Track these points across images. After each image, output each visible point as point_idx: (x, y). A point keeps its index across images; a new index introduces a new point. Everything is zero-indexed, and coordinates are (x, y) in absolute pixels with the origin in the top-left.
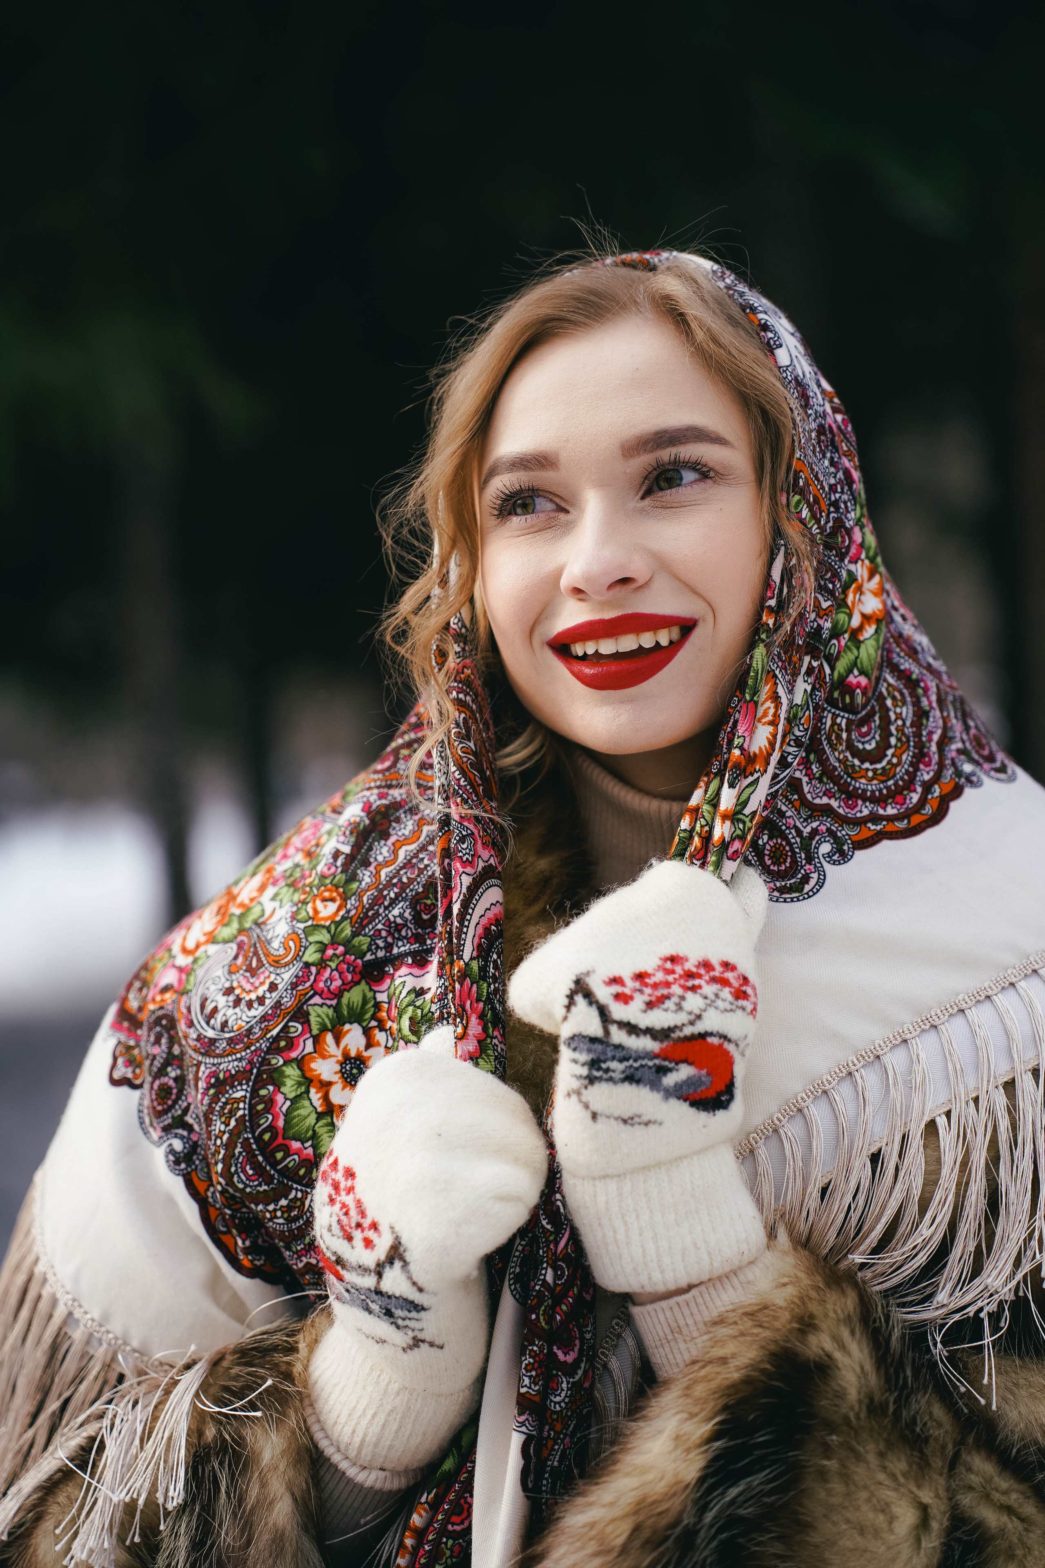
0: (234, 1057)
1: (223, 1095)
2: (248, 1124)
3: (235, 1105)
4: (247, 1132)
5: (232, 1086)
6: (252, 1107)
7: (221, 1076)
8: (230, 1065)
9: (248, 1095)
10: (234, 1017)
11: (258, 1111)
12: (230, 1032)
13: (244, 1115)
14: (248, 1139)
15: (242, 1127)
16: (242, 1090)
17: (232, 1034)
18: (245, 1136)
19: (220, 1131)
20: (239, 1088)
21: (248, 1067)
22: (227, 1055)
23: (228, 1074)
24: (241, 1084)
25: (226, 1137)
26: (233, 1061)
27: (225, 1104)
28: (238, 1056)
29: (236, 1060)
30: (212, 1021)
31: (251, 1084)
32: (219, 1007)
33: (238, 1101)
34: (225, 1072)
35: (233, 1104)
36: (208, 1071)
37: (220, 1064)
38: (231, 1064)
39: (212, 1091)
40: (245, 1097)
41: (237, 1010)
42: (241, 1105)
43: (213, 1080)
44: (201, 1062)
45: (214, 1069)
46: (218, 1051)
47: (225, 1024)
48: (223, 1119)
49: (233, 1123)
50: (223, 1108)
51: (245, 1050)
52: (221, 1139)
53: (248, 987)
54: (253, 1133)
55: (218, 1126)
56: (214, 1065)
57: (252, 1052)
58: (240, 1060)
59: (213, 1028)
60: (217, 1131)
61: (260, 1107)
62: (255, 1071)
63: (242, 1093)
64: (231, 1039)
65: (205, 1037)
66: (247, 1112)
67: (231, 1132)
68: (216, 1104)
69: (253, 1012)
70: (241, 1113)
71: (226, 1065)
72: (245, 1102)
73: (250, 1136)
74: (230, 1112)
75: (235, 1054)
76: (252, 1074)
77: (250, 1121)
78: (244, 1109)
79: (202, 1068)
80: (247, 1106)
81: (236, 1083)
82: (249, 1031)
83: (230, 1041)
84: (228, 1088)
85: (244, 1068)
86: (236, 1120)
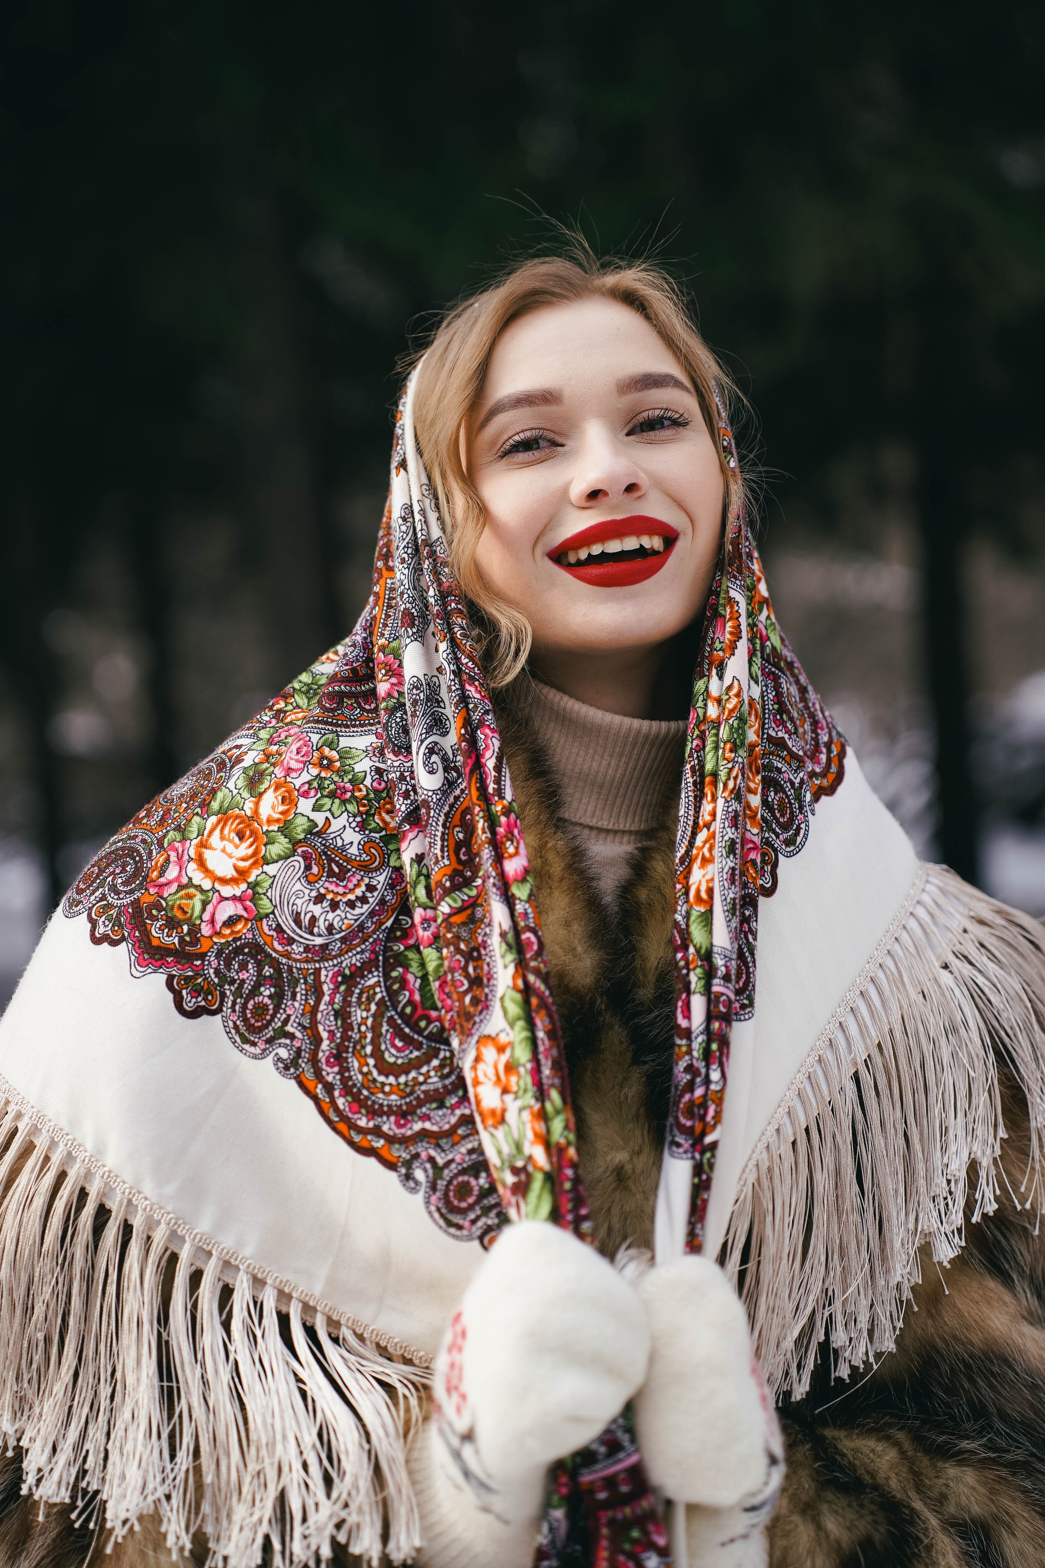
0: (354, 952)
1: (356, 987)
2: (388, 1004)
3: (371, 992)
4: (389, 1011)
5: (363, 977)
6: (388, 989)
7: (347, 972)
8: (352, 959)
9: (381, 979)
10: (338, 918)
11: (395, 991)
12: (340, 932)
13: (383, 997)
14: (392, 1017)
15: (383, 1008)
16: (374, 976)
17: (343, 934)
18: (389, 1014)
19: (362, 1018)
20: (370, 976)
21: (373, 956)
22: (346, 953)
23: (353, 969)
24: (371, 972)
25: (370, 1022)
26: (355, 955)
27: (360, 994)
28: (359, 949)
29: (358, 953)
30: (316, 930)
31: (381, 969)
32: (317, 915)
33: (373, 987)
34: (349, 968)
35: (368, 992)
36: (331, 974)
37: (342, 962)
38: (354, 958)
39: (342, 988)
40: (379, 981)
41: (338, 912)
42: (378, 990)
43: (340, 979)
44: (320, 968)
45: (336, 969)
46: (334, 953)
47: (330, 928)
48: (363, 1007)
49: (373, 1007)
50: (359, 998)
51: (364, 943)
52: (366, 1024)
53: (341, 890)
54: (395, 1009)
55: (358, 1014)
56: (334, 966)
57: (371, 943)
58: (362, 952)
59: (320, 935)
60: (359, 1020)
61: (396, 987)
62: (381, 958)
63: (376, 979)
64: (342, 938)
65: (314, 946)
66: (385, 994)
67: (374, 1016)
68: (351, 996)
69: (358, 911)
70: (379, 996)
71: (348, 961)
72: (380, 986)
73: (393, 1013)
74: (368, 998)
75: (354, 949)
76: (379, 961)
77: (390, 1000)
78: (382, 992)
79: (323, 972)
80: (383, 989)
81: (366, 973)
82: (361, 927)
83: (343, 940)
84: (358, 980)
85: (369, 958)
86: (377, 1004)
